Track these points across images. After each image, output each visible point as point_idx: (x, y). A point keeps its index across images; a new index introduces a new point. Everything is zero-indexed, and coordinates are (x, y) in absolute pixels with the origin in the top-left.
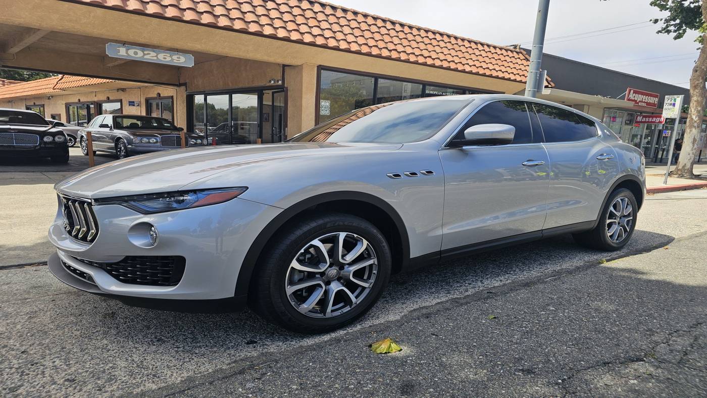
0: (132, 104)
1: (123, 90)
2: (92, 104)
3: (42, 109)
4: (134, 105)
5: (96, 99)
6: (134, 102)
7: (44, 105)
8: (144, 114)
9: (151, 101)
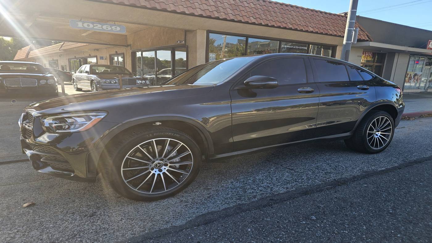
0: (102, 58)
1: (97, 50)
2: (82, 59)
3: (57, 62)
4: (103, 59)
5: (83, 56)
6: (103, 57)
7: (58, 60)
8: (109, 64)
9: (112, 56)
